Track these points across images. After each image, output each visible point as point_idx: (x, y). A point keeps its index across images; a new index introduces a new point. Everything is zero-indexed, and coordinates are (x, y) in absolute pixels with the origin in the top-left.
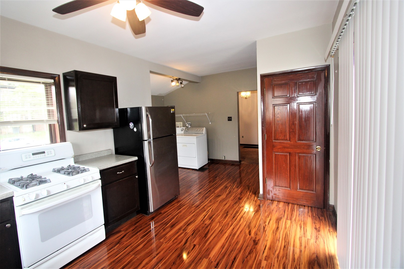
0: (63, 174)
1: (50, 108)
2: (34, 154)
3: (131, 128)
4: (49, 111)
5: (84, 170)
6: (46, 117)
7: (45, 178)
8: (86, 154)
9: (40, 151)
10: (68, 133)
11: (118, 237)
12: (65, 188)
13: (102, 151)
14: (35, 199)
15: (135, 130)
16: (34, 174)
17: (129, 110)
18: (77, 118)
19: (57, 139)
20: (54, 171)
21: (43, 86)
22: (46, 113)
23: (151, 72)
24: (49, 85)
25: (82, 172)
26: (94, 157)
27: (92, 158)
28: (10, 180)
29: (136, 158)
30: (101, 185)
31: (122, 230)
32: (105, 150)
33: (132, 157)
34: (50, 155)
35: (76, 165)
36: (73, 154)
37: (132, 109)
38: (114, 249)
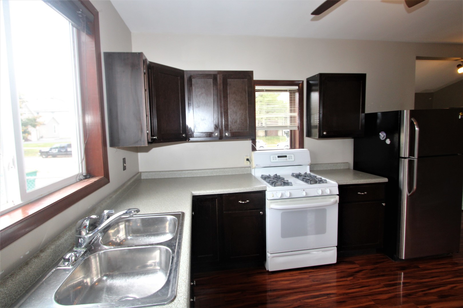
0: (301, 180)
1: (293, 114)
2: (279, 157)
3: (382, 139)
4: (291, 117)
5: (321, 181)
6: (288, 123)
7: (288, 181)
8: (321, 164)
9: (283, 154)
10: (307, 140)
11: (351, 268)
12: (304, 194)
13: (339, 164)
14: (280, 198)
15: (388, 142)
16: (278, 175)
17: (379, 114)
18: (318, 125)
19: (296, 144)
20: (293, 175)
21: (288, 94)
22: (288, 120)
23: (418, 58)
24: (293, 92)
25: (319, 183)
26: (329, 169)
27: (327, 169)
28: (262, 175)
29: (386, 180)
30: (338, 202)
31: (356, 262)
32: (342, 163)
33: (379, 176)
34: (291, 160)
35: (312, 174)
36: (310, 162)
37: (383, 113)
38: (347, 280)
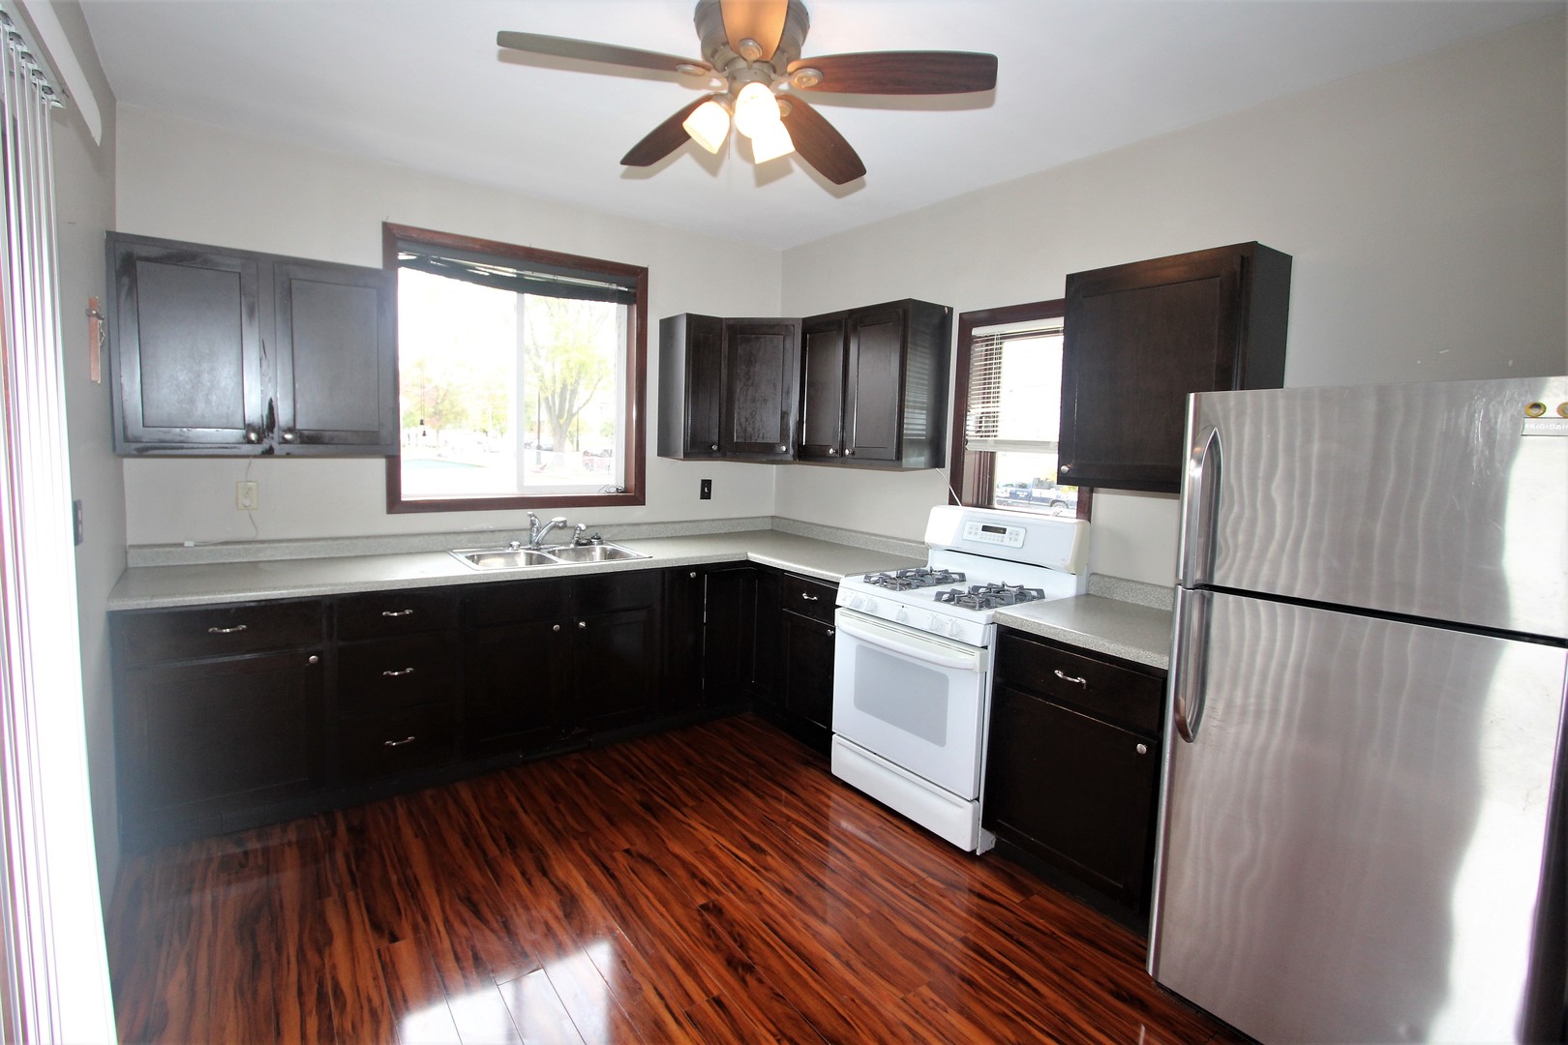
2: (985, 529)
14: (856, 608)
34: (1013, 544)
